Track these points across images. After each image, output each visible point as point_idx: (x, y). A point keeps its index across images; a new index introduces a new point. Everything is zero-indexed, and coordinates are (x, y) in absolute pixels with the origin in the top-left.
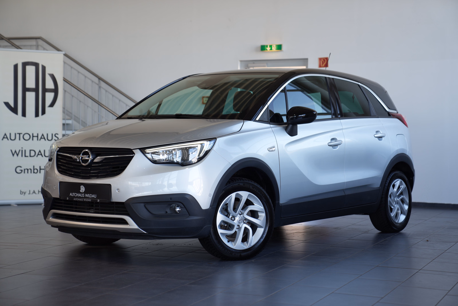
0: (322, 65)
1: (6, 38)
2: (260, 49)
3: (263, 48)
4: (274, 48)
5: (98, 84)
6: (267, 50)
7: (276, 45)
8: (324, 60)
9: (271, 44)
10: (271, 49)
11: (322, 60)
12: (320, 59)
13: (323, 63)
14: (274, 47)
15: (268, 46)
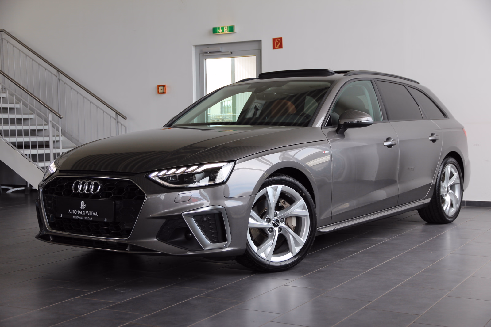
0: (277, 46)
2: (212, 32)
3: (215, 31)
6: (219, 32)
7: (228, 27)
8: (278, 40)
9: (222, 26)
10: (223, 32)
11: (276, 41)
12: (274, 40)
13: (277, 45)
14: (225, 29)
15: (220, 28)
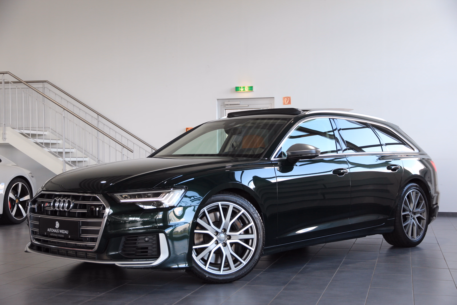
1: (24, 81)
2: (235, 90)
4: (247, 89)
5: (97, 119)
6: (241, 90)
7: (248, 87)
8: (288, 99)
9: (244, 86)
10: (244, 90)
11: (286, 99)
15: (242, 88)
